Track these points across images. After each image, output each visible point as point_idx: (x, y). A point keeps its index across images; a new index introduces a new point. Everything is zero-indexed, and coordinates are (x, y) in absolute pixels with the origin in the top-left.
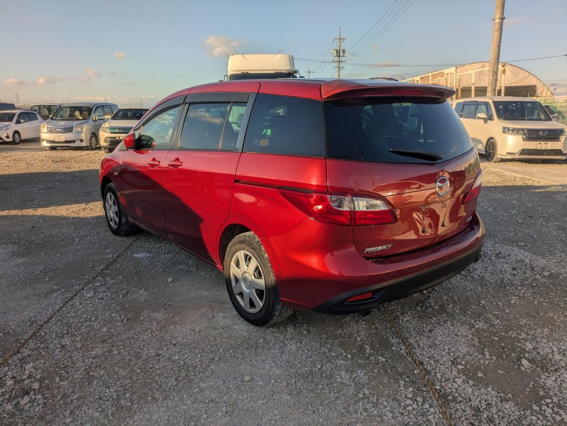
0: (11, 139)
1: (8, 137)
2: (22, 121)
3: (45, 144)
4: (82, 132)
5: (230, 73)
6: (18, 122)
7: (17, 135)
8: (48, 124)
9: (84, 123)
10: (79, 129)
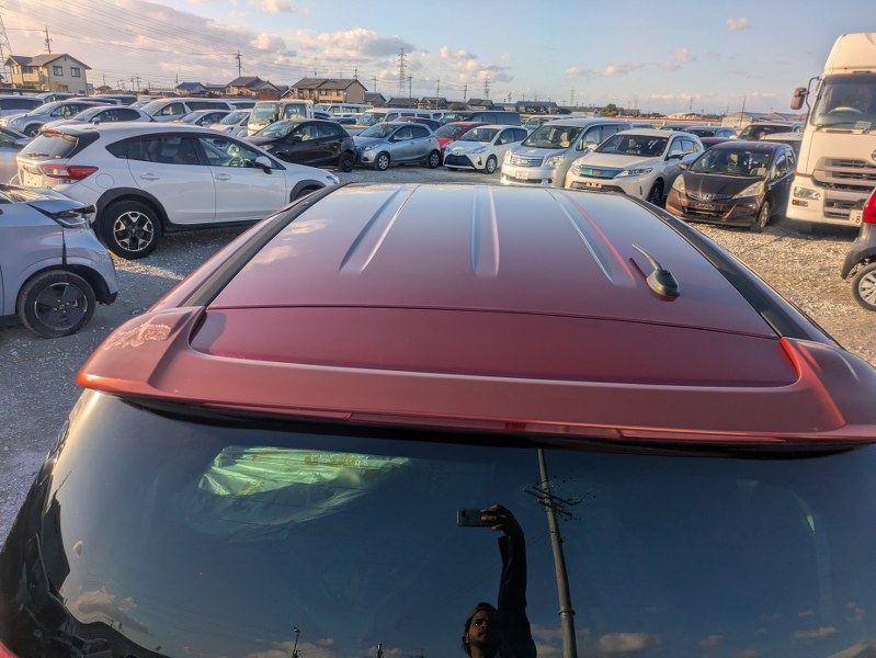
0: (483, 167)
1: (480, 163)
2: (503, 141)
3: (504, 180)
4: (553, 168)
5: (827, 72)
6: (499, 143)
7: (492, 161)
8: (514, 150)
9: (560, 154)
10: (551, 163)
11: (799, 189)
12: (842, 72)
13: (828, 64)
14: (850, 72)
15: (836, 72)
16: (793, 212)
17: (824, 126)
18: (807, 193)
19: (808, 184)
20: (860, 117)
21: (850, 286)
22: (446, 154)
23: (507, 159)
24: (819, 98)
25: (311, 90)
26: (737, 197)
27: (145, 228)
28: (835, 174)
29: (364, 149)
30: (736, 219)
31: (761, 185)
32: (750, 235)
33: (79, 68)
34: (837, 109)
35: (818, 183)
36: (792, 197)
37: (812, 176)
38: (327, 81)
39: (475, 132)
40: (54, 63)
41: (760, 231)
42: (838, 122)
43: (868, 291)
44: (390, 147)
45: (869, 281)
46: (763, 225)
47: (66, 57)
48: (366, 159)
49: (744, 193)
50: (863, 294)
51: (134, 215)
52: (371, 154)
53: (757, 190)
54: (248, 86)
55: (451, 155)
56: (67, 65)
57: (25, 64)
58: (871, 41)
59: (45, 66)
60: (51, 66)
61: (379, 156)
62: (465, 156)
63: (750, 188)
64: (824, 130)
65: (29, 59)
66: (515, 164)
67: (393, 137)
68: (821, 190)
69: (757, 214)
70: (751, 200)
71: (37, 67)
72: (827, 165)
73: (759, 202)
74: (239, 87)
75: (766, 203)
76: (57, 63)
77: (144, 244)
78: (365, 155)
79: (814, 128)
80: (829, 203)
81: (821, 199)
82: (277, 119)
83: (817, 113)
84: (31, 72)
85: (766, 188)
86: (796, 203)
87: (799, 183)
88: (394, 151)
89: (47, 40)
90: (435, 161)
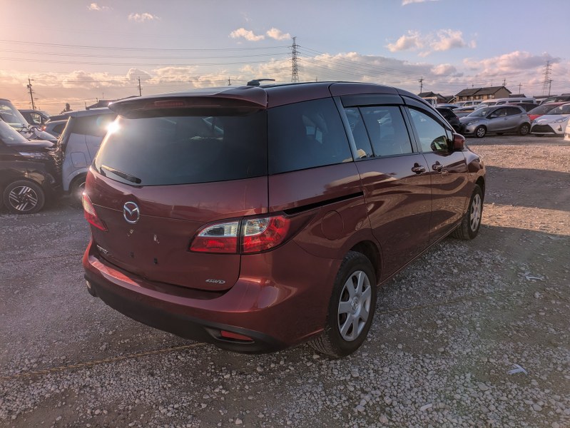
0: (562, 132)
1: (560, 129)
22: (533, 125)
25: (468, 97)
29: (467, 124)
38: (480, 90)
39: (561, 108)
44: (487, 123)
48: (468, 131)
52: (472, 127)
55: (537, 125)
61: (478, 128)
62: (547, 126)
67: (490, 115)
78: (468, 128)
88: (490, 125)
90: (525, 130)
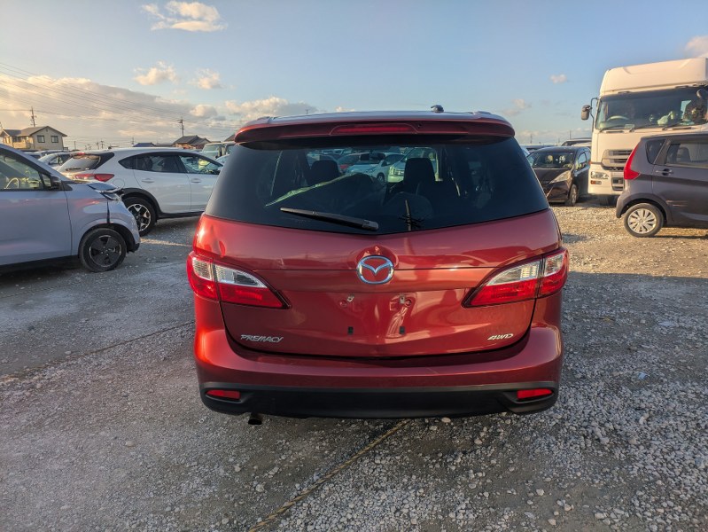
2: (388, 163)
5: (602, 94)
11: (594, 174)
12: (611, 93)
13: (602, 89)
14: (616, 93)
15: (608, 94)
16: (592, 189)
17: (604, 129)
18: (600, 175)
19: (599, 169)
20: (627, 122)
21: (623, 221)
23: (391, 172)
24: (599, 112)
26: (553, 182)
27: (145, 216)
28: (616, 161)
30: (555, 197)
31: (569, 173)
32: (565, 208)
33: (58, 136)
34: (612, 118)
35: (606, 168)
36: (590, 179)
37: (601, 163)
40: (38, 134)
41: (573, 206)
42: (613, 127)
43: (634, 224)
45: (633, 217)
46: (574, 201)
47: (47, 128)
49: (558, 179)
50: (631, 226)
51: (138, 207)
53: (566, 177)
54: (189, 143)
56: (48, 134)
57: (15, 135)
58: (628, 72)
59: (31, 136)
60: (35, 136)
63: (561, 176)
64: (605, 131)
65: (18, 132)
66: (396, 175)
68: (608, 172)
69: (569, 193)
70: (563, 183)
71: (25, 137)
72: (610, 154)
73: (569, 185)
74: (182, 144)
75: (574, 186)
76: (39, 134)
77: (144, 226)
79: (598, 131)
80: (615, 181)
81: (610, 178)
82: (221, 155)
83: (599, 121)
84: (20, 141)
85: (572, 175)
86: (593, 183)
87: (594, 169)
89: (33, 117)
